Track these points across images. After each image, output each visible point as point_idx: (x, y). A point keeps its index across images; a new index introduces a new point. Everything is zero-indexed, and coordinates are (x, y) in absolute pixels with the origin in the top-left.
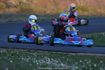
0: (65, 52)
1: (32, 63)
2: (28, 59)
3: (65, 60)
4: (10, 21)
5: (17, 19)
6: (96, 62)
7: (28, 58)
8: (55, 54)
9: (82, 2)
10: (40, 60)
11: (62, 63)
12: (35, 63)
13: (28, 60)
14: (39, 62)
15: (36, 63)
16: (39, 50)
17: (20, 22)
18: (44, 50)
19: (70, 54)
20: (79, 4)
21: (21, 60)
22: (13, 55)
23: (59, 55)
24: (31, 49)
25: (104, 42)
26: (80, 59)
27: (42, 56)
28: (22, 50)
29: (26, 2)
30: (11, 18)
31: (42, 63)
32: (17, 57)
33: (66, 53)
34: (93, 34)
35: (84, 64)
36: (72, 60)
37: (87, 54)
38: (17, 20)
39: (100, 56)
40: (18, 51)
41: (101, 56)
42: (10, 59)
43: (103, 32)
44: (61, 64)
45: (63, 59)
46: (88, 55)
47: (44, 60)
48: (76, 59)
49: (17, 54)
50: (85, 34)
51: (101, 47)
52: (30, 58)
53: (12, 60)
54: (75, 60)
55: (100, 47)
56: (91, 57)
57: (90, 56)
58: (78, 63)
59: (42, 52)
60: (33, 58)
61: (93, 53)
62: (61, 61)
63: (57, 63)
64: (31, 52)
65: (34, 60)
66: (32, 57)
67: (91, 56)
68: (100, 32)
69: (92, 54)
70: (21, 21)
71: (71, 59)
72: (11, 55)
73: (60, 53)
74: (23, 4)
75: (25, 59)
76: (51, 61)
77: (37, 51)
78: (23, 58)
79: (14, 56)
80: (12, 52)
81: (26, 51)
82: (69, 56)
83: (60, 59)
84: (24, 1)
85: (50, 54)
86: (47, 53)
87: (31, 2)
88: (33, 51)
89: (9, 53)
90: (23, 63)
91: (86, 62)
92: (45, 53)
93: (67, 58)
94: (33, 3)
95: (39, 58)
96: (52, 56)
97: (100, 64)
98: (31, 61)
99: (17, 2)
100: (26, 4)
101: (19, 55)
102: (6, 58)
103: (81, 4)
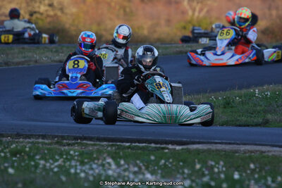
0: (156, 142)
1: (68, 173)
2: (56, 164)
3: (156, 162)
4: (6, 64)
5: (25, 57)
6: (239, 167)
7: (57, 160)
8: (129, 147)
9: (197, 9)
10: (87, 166)
11: (146, 172)
12: (76, 174)
13: (56, 166)
14: (84, 171)
15: (79, 174)
16: (85, 138)
17: (32, 64)
18: (99, 139)
19: (168, 149)
20: (190, 13)
21: (36, 166)
22: (14, 154)
23: (139, 151)
24: (63, 138)
25: (259, 112)
26: (196, 160)
27: (95, 156)
28: (40, 140)
29: (47, 11)
30: (7, 55)
31: (95, 175)
32: (25, 160)
33: (158, 146)
34: (228, 93)
35: (207, 172)
36: (174, 163)
37: (213, 147)
38: (23, 60)
39: (249, 151)
40: (29, 143)
41: (251, 152)
42: (6, 165)
43: (256, 85)
44: (144, 174)
45: (151, 161)
46: (217, 150)
47: (99, 165)
48: (186, 160)
49: (27, 149)
50: (207, 94)
51: (252, 126)
52: (62, 160)
53: (12, 167)
54: (181, 164)
55: (248, 126)
56: (225, 154)
57: (222, 150)
58: (190, 172)
59: (95, 145)
60: (69, 160)
61: (230, 144)
62: (144, 165)
63: (135, 173)
64: (64, 146)
65: (71, 167)
66: (67, 158)
67: (225, 151)
68: (248, 87)
69: (227, 147)
70: (36, 62)
71: (171, 160)
72: (8, 155)
73: (141, 145)
74: (38, 15)
75: (48, 165)
76: (118, 165)
77: (79, 141)
78: (42, 162)
79: (18, 156)
80: (14, 145)
81: (50, 141)
82: (166, 153)
83: (142, 162)
84: (43, 9)
85: (114, 148)
86: (108, 146)
87: (62, 9)
88: (70, 142)
89: (5, 148)
90: (44, 173)
91: (212, 167)
92: (103, 146)
93: (162, 159)
94: (66, 14)
95: (86, 161)
96: (121, 153)
97: (249, 172)
98: (64, 169)
99: (22, 12)
100: (48, 16)
101: (31, 154)
103: (195, 13)
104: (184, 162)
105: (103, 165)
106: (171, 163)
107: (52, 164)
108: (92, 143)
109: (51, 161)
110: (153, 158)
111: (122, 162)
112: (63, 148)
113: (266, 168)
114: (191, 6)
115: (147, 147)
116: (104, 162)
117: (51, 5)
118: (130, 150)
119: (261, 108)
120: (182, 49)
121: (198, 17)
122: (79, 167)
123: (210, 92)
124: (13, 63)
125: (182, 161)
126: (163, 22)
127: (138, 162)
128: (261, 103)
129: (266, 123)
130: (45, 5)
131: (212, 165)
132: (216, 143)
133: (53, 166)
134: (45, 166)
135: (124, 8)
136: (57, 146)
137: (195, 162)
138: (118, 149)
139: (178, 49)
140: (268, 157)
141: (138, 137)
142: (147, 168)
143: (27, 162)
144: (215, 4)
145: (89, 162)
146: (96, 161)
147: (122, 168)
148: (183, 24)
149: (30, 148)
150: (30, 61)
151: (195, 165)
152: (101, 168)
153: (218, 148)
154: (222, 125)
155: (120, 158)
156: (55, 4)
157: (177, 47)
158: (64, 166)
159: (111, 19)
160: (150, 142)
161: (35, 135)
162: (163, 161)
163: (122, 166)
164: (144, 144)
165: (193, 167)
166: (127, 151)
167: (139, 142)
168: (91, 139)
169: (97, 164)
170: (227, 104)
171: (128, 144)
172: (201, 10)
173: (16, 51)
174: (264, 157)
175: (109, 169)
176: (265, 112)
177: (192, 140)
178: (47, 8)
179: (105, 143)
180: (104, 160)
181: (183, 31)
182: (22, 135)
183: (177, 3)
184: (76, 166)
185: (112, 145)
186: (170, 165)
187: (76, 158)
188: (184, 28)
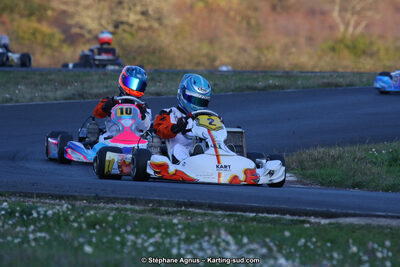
0: (292, 213)
2: (152, 240)
3: (293, 242)
4: (81, 96)
5: (107, 87)
7: (152, 235)
8: (253, 219)
9: (352, 23)
10: (196, 246)
11: (279, 255)
12: (180, 255)
13: (151, 244)
14: (191, 252)
16: (192, 205)
18: (211, 207)
19: (309, 222)
20: (342, 28)
21: (123, 243)
22: (92, 225)
23: (269, 225)
24: (160, 203)
26: (351, 241)
27: (206, 230)
28: (129, 206)
29: (138, 21)
30: (83, 83)
33: (296, 218)
34: (395, 144)
35: (365, 258)
36: (319, 244)
37: (374, 222)
40: (113, 209)
42: (81, 240)
44: (276, 259)
46: (380, 227)
47: (213, 244)
48: (335, 240)
49: (110, 218)
50: (366, 146)
52: (159, 234)
53: (90, 243)
54: (329, 245)
57: (387, 227)
58: (341, 257)
59: (205, 215)
62: (276, 245)
63: (263, 257)
64: (163, 215)
65: (172, 245)
66: (165, 233)
67: (391, 228)
69: (395, 223)
71: (314, 240)
72: (84, 226)
73: (271, 216)
74: (126, 27)
75: (139, 241)
76: (240, 245)
77: (183, 209)
78: (131, 237)
79: (97, 227)
80: (92, 212)
81: (142, 208)
82: (307, 229)
83: (273, 240)
84: (133, 18)
85: (232, 220)
86: (224, 216)
87: (159, 20)
88: (170, 209)
89: (80, 216)
90: (134, 254)
91: (374, 251)
92: (217, 216)
93: (300, 237)
94: (166, 26)
96: (243, 227)
98: (162, 249)
99: (104, 22)
100: (140, 28)
101: (116, 225)
102: (67, 236)
103: (349, 27)
104: (332, 243)
105: (217, 244)
106: (314, 244)
107: (144, 241)
108: (202, 211)
109: (143, 236)
110: (287, 234)
111: (245, 240)
112: (161, 219)
114: (343, 19)
115: (280, 219)
116: (219, 240)
117: (144, 13)
118: (255, 223)
120: (330, 80)
121: (352, 35)
122: (183, 246)
123: (370, 143)
124: (91, 95)
125: (328, 241)
126: (302, 40)
127: (268, 240)
130: (136, 13)
131: (373, 248)
132: (379, 216)
133: (146, 244)
134: (135, 243)
135: (247, 19)
136: (153, 216)
137: (348, 242)
138: (238, 221)
139: (325, 81)
141: (267, 205)
142: (280, 250)
143: (110, 237)
144: (378, 17)
145: (197, 239)
146: (206, 238)
147: (245, 249)
148: (331, 43)
149: (114, 217)
151: (349, 248)
152: (214, 248)
153: (381, 223)
154: (387, 191)
155: (242, 234)
156: (151, 12)
157: (323, 77)
158: (163, 243)
160: (284, 213)
161: (122, 199)
162: (303, 241)
163: (245, 245)
164: (275, 216)
165: (344, 249)
166: (250, 224)
167: (269, 211)
168: (199, 206)
169: (208, 241)
170: (394, 161)
171: (252, 215)
172: (357, 24)
173: (96, 77)
175: (225, 250)
177: (344, 211)
178: (139, 17)
179: (220, 212)
180: (219, 236)
181: (331, 54)
182: (103, 198)
183: (323, 13)
184: (179, 244)
185: (230, 215)
186: (312, 247)
187: (179, 232)
188: (333, 49)
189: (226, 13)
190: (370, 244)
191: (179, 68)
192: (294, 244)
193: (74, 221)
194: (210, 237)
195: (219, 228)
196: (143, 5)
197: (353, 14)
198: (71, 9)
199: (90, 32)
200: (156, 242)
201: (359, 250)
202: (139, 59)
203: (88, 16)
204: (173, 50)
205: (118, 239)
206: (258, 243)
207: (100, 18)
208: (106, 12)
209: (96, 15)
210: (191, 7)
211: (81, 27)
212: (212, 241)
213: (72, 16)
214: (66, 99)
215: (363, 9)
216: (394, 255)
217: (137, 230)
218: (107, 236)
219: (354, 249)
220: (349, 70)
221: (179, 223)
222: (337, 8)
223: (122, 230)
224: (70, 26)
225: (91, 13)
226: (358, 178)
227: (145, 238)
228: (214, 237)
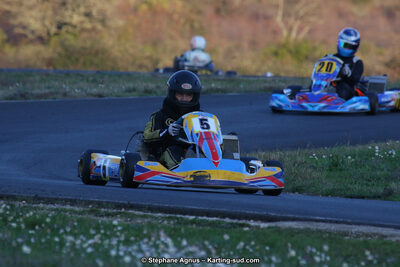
0: (232, 217)
1: (106, 256)
2: (91, 242)
3: (232, 244)
4: (23, 96)
5: (49, 88)
6: (349, 256)
7: (92, 237)
8: (193, 222)
9: (295, 28)
10: (135, 247)
12: (118, 257)
13: (90, 245)
15: (121, 257)
16: (132, 207)
17: (60, 98)
18: (151, 209)
19: (248, 226)
20: (285, 33)
21: (62, 244)
22: (31, 225)
23: (208, 228)
24: (100, 204)
25: (379, 179)
26: (289, 245)
27: (145, 232)
28: (68, 207)
29: (82, 22)
30: (24, 83)
32: (47, 234)
33: (235, 221)
34: (335, 150)
35: (303, 262)
36: (258, 247)
37: (313, 226)
38: (47, 91)
39: (364, 234)
40: (53, 210)
41: (367, 235)
42: (20, 240)
43: (377, 140)
45: (225, 242)
46: (320, 231)
47: (152, 246)
48: (272, 243)
49: (48, 220)
50: (306, 150)
51: (369, 198)
52: (99, 236)
53: (28, 243)
54: (267, 248)
55: (363, 198)
56: (329, 237)
57: (326, 232)
58: (279, 261)
59: (145, 216)
60: (109, 237)
61: (337, 222)
62: (215, 248)
64: (102, 216)
65: (111, 247)
66: (105, 234)
67: (330, 233)
68: (365, 141)
69: (333, 227)
70: (65, 94)
71: (253, 243)
72: (23, 226)
73: (210, 219)
74: (70, 29)
75: (78, 242)
76: (179, 247)
77: (123, 210)
78: (70, 238)
79: (37, 227)
80: (31, 213)
81: (82, 209)
82: (246, 232)
83: (212, 243)
84: (76, 19)
85: (172, 222)
86: (164, 219)
87: (103, 21)
88: (110, 211)
89: (18, 217)
90: (72, 255)
91: (312, 255)
92: (156, 218)
93: (239, 240)
94: (109, 28)
95: (132, 239)
96: (183, 230)
97: (363, 264)
98: (100, 250)
99: (47, 23)
100: (83, 30)
101: (55, 226)
102: (6, 236)
103: (292, 33)
104: (272, 246)
105: (156, 246)
106: (252, 247)
107: (83, 242)
108: (141, 213)
109: (82, 237)
110: (226, 237)
111: (184, 243)
112: (101, 220)
113: (389, 260)
114: (286, 23)
115: (219, 222)
116: (158, 242)
117: (88, 15)
118: (194, 226)
119: (382, 173)
120: (273, 85)
121: (296, 40)
122: (122, 247)
123: (310, 148)
124: (32, 95)
125: (267, 245)
126: (245, 45)
127: (207, 243)
128: (383, 166)
129: (388, 195)
130: (79, 14)
131: (311, 252)
134: (74, 244)
135: (191, 22)
136: (92, 217)
137: (286, 245)
138: (178, 223)
139: (267, 85)
140: (391, 243)
141: (207, 208)
142: (219, 253)
143: (49, 237)
144: (321, 22)
145: (136, 241)
146: (146, 240)
147: (183, 252)
148: (273, 48)
149: (53, 218)
150: (57, 93)
151: (288, 252)
152: (153, 250)
153: (320, 228)
154: (327, 195)
155: (182, 239)
156: (94, 13)
157: (265, 82)
158: (102, 245)
159: (172, 38)
160: (223, 215)
161: (61, 200)
162: (242, 244)
163: (183, 248)
164: (215, 219)
165: (283, 253)
166: (190, 227)
167: (209, 214)
168: (139, 208)
169: (147, 243)
170: (335, 165)
171: (192, 218)
172: (298, 33)
174: (385, 243)
175: (164, 252)
176: (388, 179)
177: (284, 215)
178: (82, 18)
179: (160, 214)
180: (158, 238)
181: (274, 59)
182: (43, 199)
183: (267, 18)
184: (118, 245)
185: (169, 218)
186: (251, 250)
187: (118, 234)
188: (276, 54)
189: (170, 16)
190: (309, 248)
191: (121, 70)
192: (233, 248)
193: (13, 221)
194: (150, 239)
195: (159, 230)
196: (87, 7)
197: (296, 19)
198: (14, 9)
199: (33, 32)
200: (95, 243)
201: (297, 254)
202: (82, 60)
203: (31, 16)
204: (116, 52)
205: (57, 239)
206: (197, 245)
207: (44, 18)
208: (50, 13)
209: (39, 15)
210: (135, 10)
211: (24, 27)
212: (151, 243)
213: (15, 16)
214: (7, 99)
215: (306, 14)
216: (332, 259)
217: (76, 231)
218: (45, 237)
219: (293, 253)
220: (292, 75)
221: (119, 225)
222: (280, 13)
223: (62, 231)
224: (13, 27)
225: (34, 13)
226: (299, 183)
227: (84, 239)
228: (153, 239)
